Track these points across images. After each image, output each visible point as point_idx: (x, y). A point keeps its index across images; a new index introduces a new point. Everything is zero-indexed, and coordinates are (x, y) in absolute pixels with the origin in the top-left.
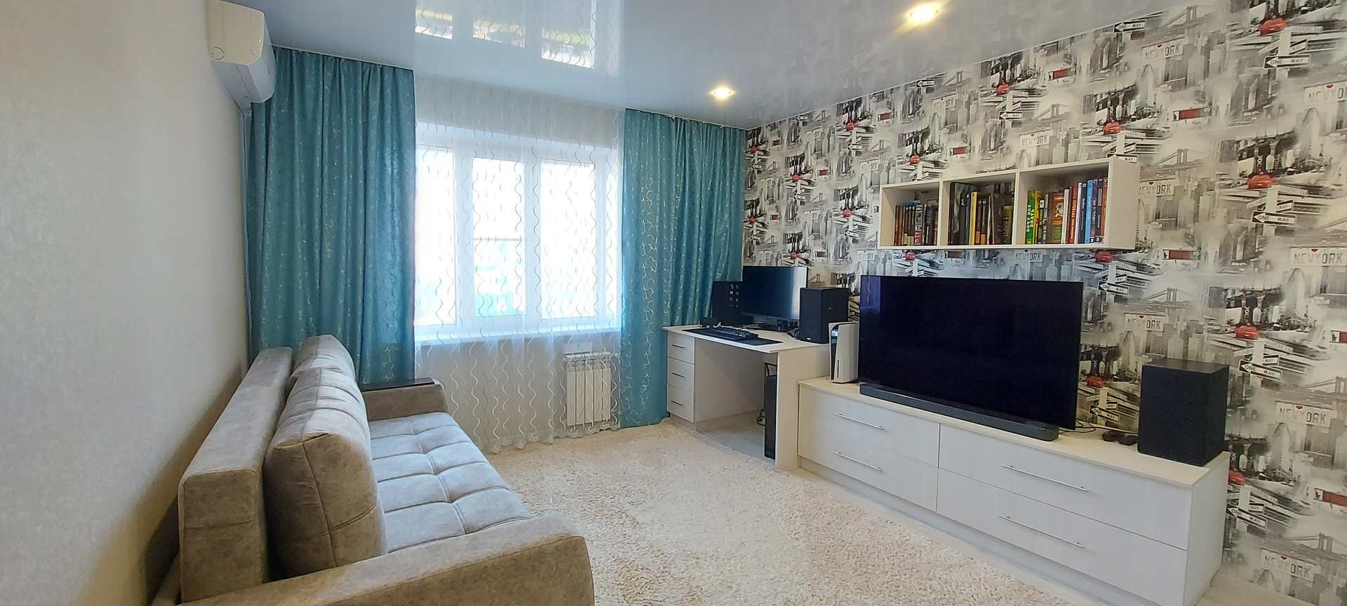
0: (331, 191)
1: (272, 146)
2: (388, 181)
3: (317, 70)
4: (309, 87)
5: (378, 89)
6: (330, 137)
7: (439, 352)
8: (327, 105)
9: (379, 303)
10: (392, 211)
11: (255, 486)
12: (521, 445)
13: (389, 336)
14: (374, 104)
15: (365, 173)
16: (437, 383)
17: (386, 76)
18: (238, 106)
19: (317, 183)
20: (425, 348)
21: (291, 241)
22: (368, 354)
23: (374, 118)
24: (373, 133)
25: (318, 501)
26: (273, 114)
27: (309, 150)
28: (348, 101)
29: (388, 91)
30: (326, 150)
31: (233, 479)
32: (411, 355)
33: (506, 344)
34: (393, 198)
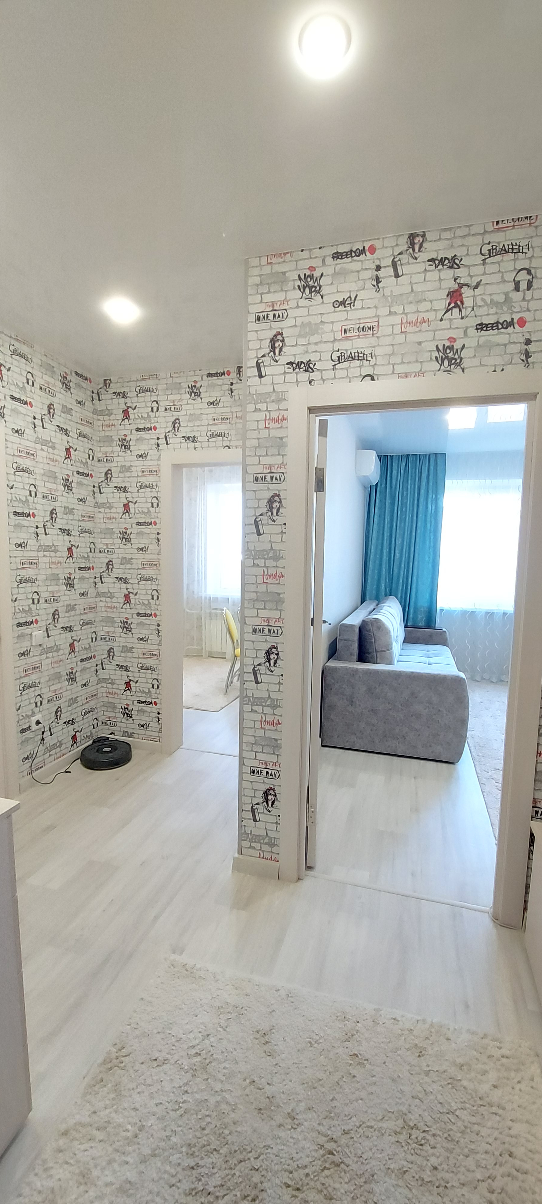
0: (400, 524)
1: (377, 504)
2: (429, 516)
3: (399, 461)
4: (394, 472)
5: (427, 468)
6: (402, 496)
7: (449, 613)
8: (402, 480)
9: (420, 583)
10: (430, 533)
13: (423, 603)
14: (424, 475)
15: (417, 513)
16: (444, 629)
17: (431, 459)
18: (365, 487)
19: (395, 520)
20: (441, 610)
21: (382, 550)
22: (411, 610)
23: (424, 483)
24: (423, 492)
26: (378, 488)
27: (392, 504)
28: (411, 476)
29: (432, 468)
30: (400, 503)
32: (435, 613)
34: (431, 526)
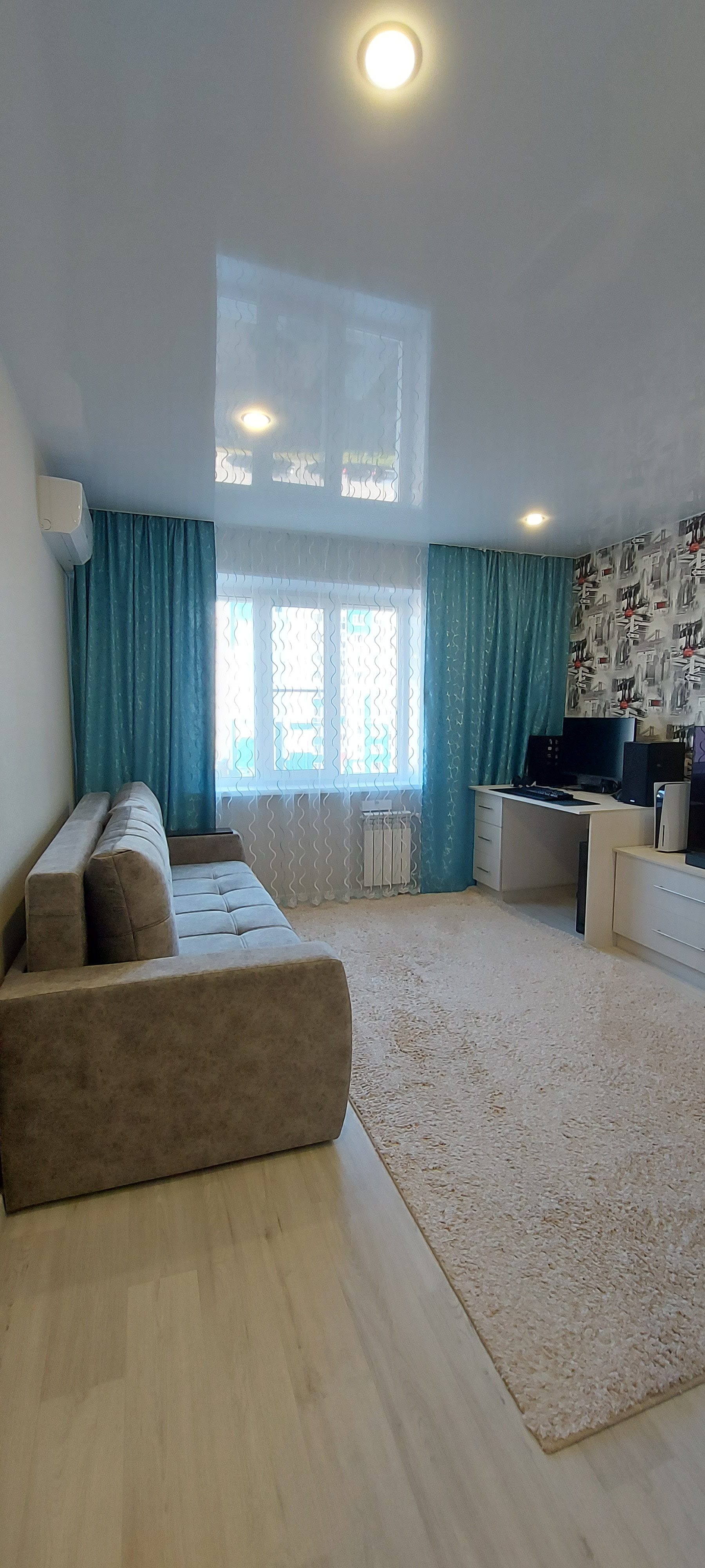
0: (141, 645)
1: (92, 605)
2: (192, 634)
3: (129, 527)
4: (122, 546)
5: (182, 544)
6: (140, 594)
7: (236, 803)
8: (137, 563)
9: (185, 754)
10: (195, 664)
11: (78, 888)
12: (316, 902)
13: (193, 787)
14: (179, 558)
15: (171, 627)
16: (235, 832)
17: (189, 530)
18: (63, 570)
19: (130, 639)
20: (226, 799)
21: (109, 695)
22: (175, 803)
23: (179, 572)
24: (178, 587)
25: (125, 906)
26: (92, 574)
27: (123, 607)
28: (155, 557)
29: (191, 545)
30: (137, 607)
31: (62, 880)
32: (213, 806)
33: (302, 798)
34: (196, 651)
